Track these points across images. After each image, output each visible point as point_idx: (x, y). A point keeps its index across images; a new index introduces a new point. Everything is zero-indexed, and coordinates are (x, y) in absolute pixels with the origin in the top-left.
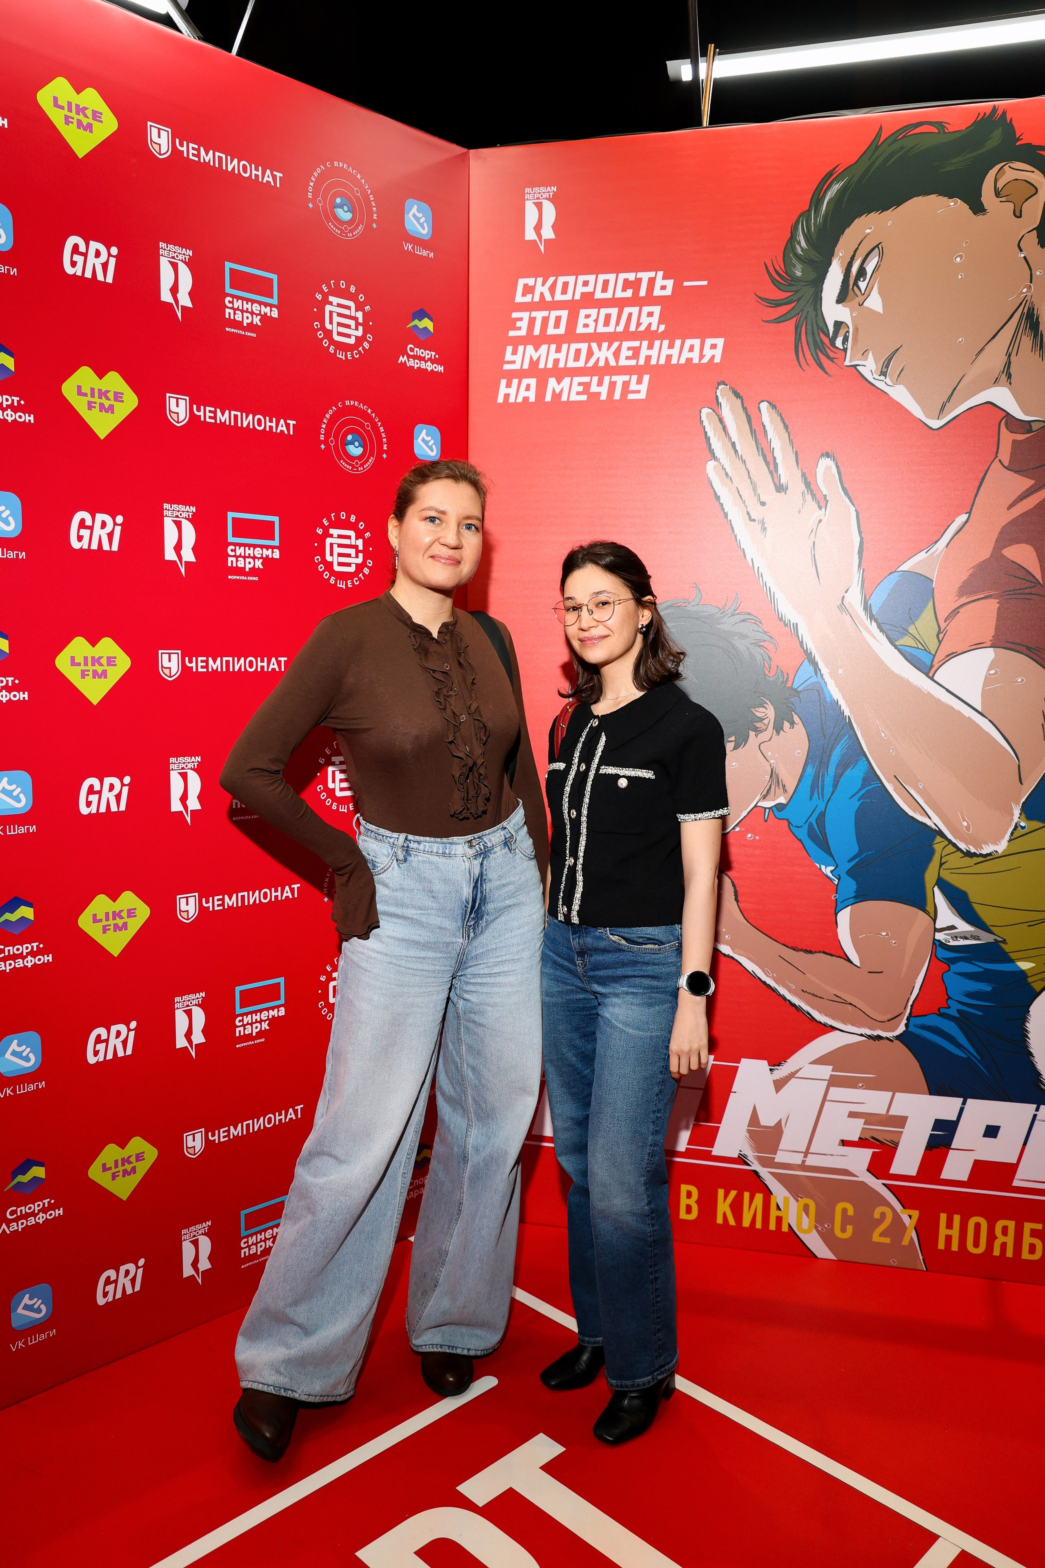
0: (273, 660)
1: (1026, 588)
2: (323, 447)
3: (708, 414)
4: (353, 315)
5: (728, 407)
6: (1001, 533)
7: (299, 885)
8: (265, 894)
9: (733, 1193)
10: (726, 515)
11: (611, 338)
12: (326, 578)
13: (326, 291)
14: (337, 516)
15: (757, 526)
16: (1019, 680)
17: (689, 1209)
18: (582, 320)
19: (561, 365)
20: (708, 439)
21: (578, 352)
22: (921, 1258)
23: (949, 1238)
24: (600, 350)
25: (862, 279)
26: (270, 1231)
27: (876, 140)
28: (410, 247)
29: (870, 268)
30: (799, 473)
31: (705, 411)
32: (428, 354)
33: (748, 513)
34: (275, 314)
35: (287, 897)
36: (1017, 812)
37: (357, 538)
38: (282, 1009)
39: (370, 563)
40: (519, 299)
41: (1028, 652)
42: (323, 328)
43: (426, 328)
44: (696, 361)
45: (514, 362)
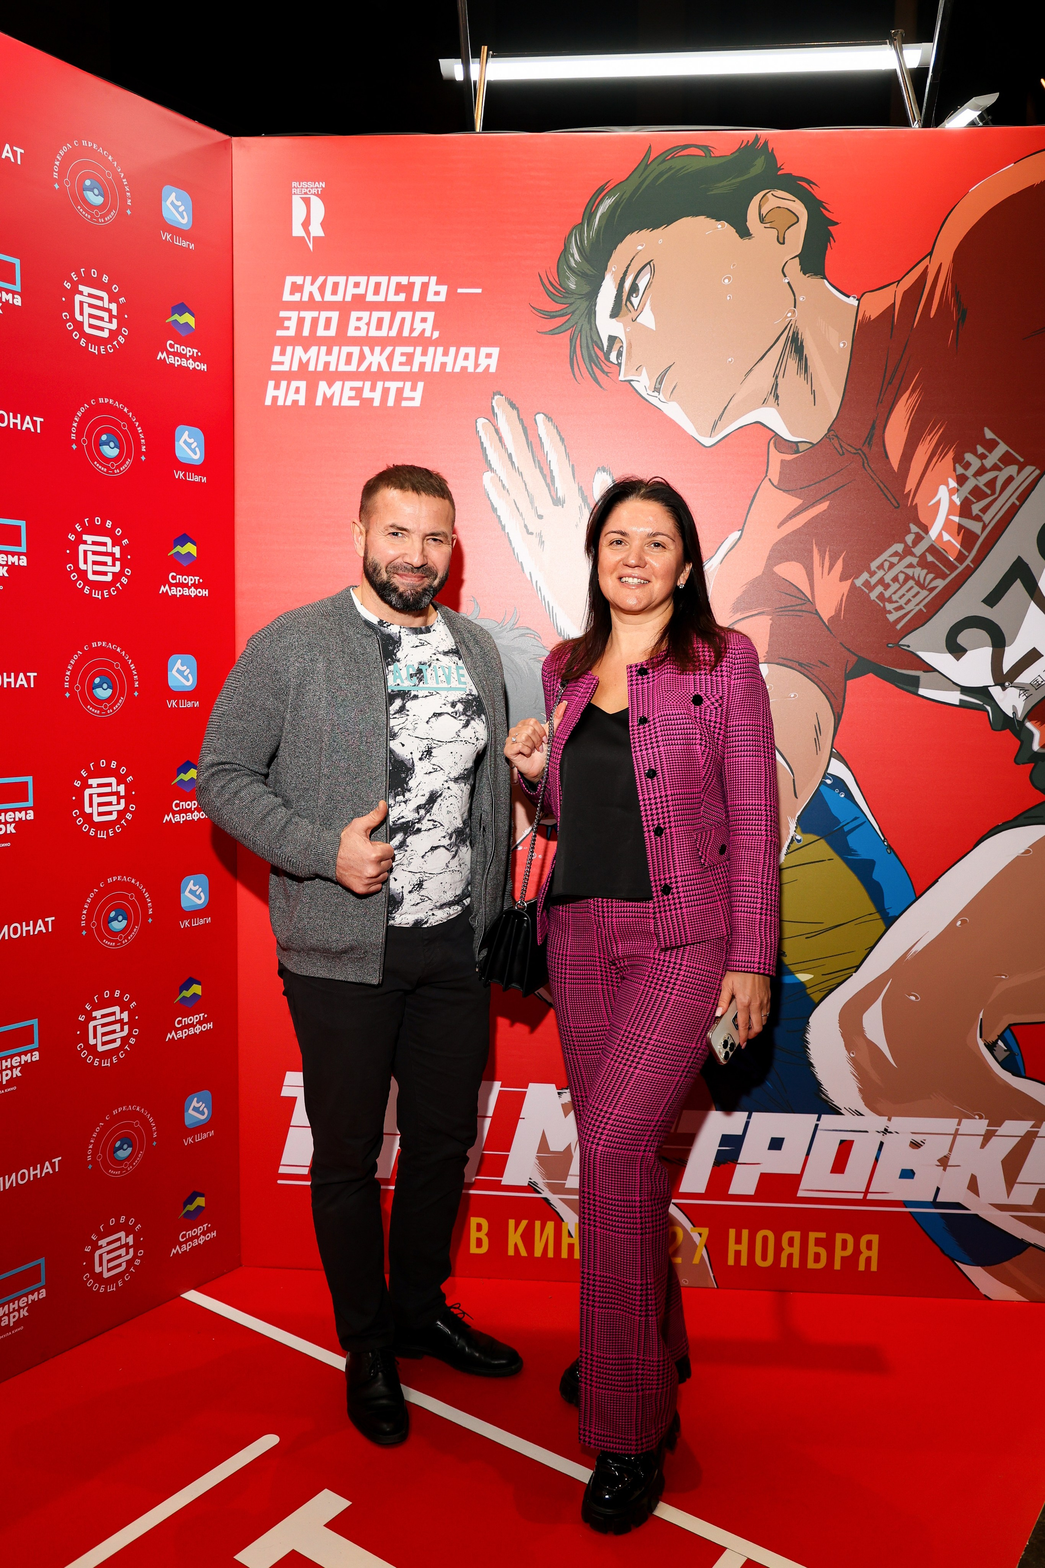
0: (21, 675)
1: (797, 605)
2: (74, 447)
3: (483, 425)
4: (106, 306)
5: (505, 417)
6: (773, 550)
7: (53, 918)
8: (15, 929)
9: (524, 1223)
10: (503, 528)
11: (383, 342)
12: (80, 587)
13: (75, 279)
14: (91, 521)
15: (534, 539)
16: (792, 696)
17: (479, 1243)
18: (353, 323)
19: (332, 368)
20: (484, 450)
21: (349, 356)
22: (712, 1275)
23: (738, 1254)
24: (372, 354)
25: (634, 295)
26: (25, 1299)
27: (647, 157)
28: (168, 237)
29: (642, 284)
30: (575, 487)
31: (481, 422)
32: (190, 351)
33: (526, 526)
34: (18, 301)
35: (40, 931)
36: (793, 825)
37: (113, 546)
38: (36, 1054)
39: (128, 572)
40: (287, 297)
41: (799, 668)
42: (73, 319)
43: (187, 324)
44: (471, 369)
45: (282, 363)
